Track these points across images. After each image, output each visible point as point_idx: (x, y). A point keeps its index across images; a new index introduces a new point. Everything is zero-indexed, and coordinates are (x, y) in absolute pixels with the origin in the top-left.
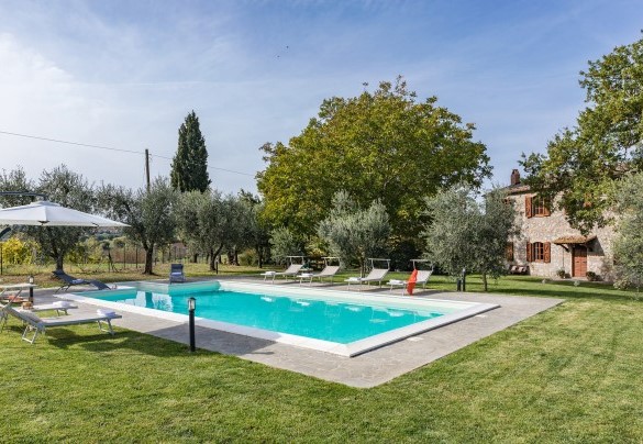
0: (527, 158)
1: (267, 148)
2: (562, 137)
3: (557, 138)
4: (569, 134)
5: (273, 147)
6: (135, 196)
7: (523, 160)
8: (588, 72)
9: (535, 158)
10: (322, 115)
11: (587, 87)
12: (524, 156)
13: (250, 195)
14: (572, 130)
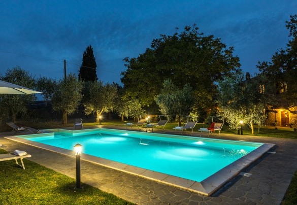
0: (261, 63)
1: (126, 60)
2: (279, 53)
3: (277, 54)
4: (283, 51)
5: (130, 60)
6: (58, 83)
7: (259, 65)
8: (290, 21)
9: (265, 64)
10: (152, 46)
11: (290, 28)
12: (259, 63)
13: (117, 85)
14: (285, 49)
